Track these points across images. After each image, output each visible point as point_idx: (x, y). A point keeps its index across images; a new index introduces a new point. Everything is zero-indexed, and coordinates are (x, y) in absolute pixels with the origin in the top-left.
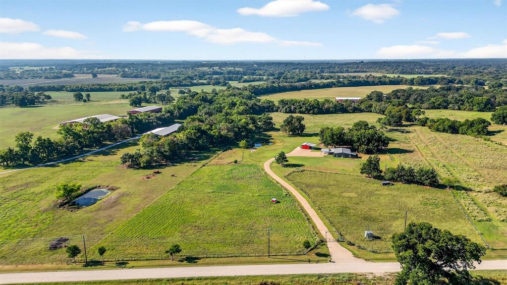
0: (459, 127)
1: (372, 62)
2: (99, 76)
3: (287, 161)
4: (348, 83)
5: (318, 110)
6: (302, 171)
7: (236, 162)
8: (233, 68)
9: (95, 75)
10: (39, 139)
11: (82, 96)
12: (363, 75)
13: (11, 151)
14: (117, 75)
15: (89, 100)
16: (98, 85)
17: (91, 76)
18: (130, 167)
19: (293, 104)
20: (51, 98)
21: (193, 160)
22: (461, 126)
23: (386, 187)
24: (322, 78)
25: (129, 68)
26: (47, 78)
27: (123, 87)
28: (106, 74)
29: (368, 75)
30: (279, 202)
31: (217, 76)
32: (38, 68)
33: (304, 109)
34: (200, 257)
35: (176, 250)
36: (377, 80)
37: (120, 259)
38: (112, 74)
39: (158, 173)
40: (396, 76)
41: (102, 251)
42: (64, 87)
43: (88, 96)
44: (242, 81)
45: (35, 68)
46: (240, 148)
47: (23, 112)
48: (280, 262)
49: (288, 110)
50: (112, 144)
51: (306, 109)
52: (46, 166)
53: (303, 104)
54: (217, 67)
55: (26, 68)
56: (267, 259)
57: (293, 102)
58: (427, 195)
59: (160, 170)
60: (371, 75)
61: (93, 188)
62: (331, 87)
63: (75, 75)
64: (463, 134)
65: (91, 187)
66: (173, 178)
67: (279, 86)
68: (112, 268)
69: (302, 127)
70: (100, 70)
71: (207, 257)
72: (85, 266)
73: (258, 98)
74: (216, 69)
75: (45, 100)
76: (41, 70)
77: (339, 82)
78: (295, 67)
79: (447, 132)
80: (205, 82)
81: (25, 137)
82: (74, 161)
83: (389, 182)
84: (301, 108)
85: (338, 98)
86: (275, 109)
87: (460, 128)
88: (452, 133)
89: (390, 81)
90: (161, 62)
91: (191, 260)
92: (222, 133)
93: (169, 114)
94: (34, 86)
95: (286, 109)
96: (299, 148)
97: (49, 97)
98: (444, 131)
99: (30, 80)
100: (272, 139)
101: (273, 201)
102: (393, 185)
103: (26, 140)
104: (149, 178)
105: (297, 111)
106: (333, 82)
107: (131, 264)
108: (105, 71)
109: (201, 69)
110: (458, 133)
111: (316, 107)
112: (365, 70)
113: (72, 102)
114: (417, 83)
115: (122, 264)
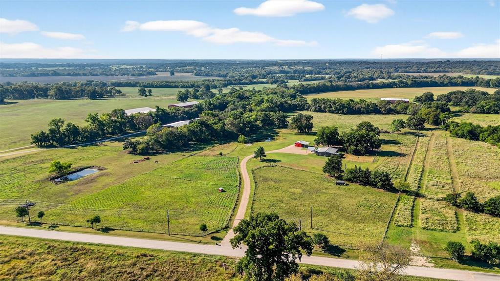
0: (479, 133)
1: (460, 62)
2: (176, 74)
3: (265, 156)
4: (412, 83)
5: (348, 110)
6: (273, 166)
7: (221, 154)
8: (302, 67)
9: (172, 74)
10: (69, 125)
11: (146, 91)
12: (436, 75)
13: (43, 133)
14: (191, 74)
15: (150, 95)
16: (166, 82)
17: (168, 74)
18: (130, 153)
19: (324, 103)
20: (121, 93)
21: (188, 150)
22: (482, 132)
23: (338, 186)
24: (389, 77)
25: (206, 67)
26: (133, 75)
27: (187, 84)
28: (184, 72)
29: (442, 75)
30: (224, 191)
31: (280, 75)
32: (131, 67)
33: (333, 109)
34: (115, 228)
35: (97, 220)
36: (447, 81)
37: (56, 223)
38: (189, 72)
39: (148, 159)
40: (474, 76)
41: (41, 215)
42: (138, 83)
43: (150, 91)
44: (302, 80)
45: (128, 67)
46: (239, 142)
47: (88, 103)
48: (175, 240)
49: (317, 109)
50: (133, 133)
51: (336, 108)
52: (69, 148)
53: (334, 103)
54: (287, 66)
55: (123, 67)
56: (167, 236)
57: (325, 101)
58: (371, 198)
59: (150, 157)
60: (445, 75)
61: (87, 168)
62: (392, 87)
63: (157, 73)
64: (483, 141)
65: (85, 166)
66: (156, 164)
67: (332, 85)
68: (45, 229)
69: (310, 126)
70: (180, 69)
71: (120, 230)
72: (28, 225)
73: (303, 96)
74: (286, 68)
75: (116, 94)
76: (133, 68)
77: (401, 82)
78: (369, 66)
79: (466, 138)
80: (264, 80)
81: (56, 122)
82: (92, 145)
83: (344, 182)
84: (331, 107)
85: (382, 99)
86: (306, 107)
87: (481, 135)
88: (471, 139)
89: (462, 82)
90: (239, 61)
91: (106, 230)
92: (226, 128)
93: (197, 109)
94: (115, 82)
95: (315, 108)
96: (293, 145)
97: (120, 92)
98: (463, 136)
99: (120, 76)
100: (277, 136)
101: (219, 190)
102: (347, 185)
103: (57, 125)
104: (136, 163)
105: (327, 109)
106: (394, 82)
107: (61, 227)
108: (183, 70)
109: (271, 68)
110: (478, 139)
111: (346, 107)
112: (446, 70)
113: (136, 96)
114: (493, 85)
115: (53, 227)
